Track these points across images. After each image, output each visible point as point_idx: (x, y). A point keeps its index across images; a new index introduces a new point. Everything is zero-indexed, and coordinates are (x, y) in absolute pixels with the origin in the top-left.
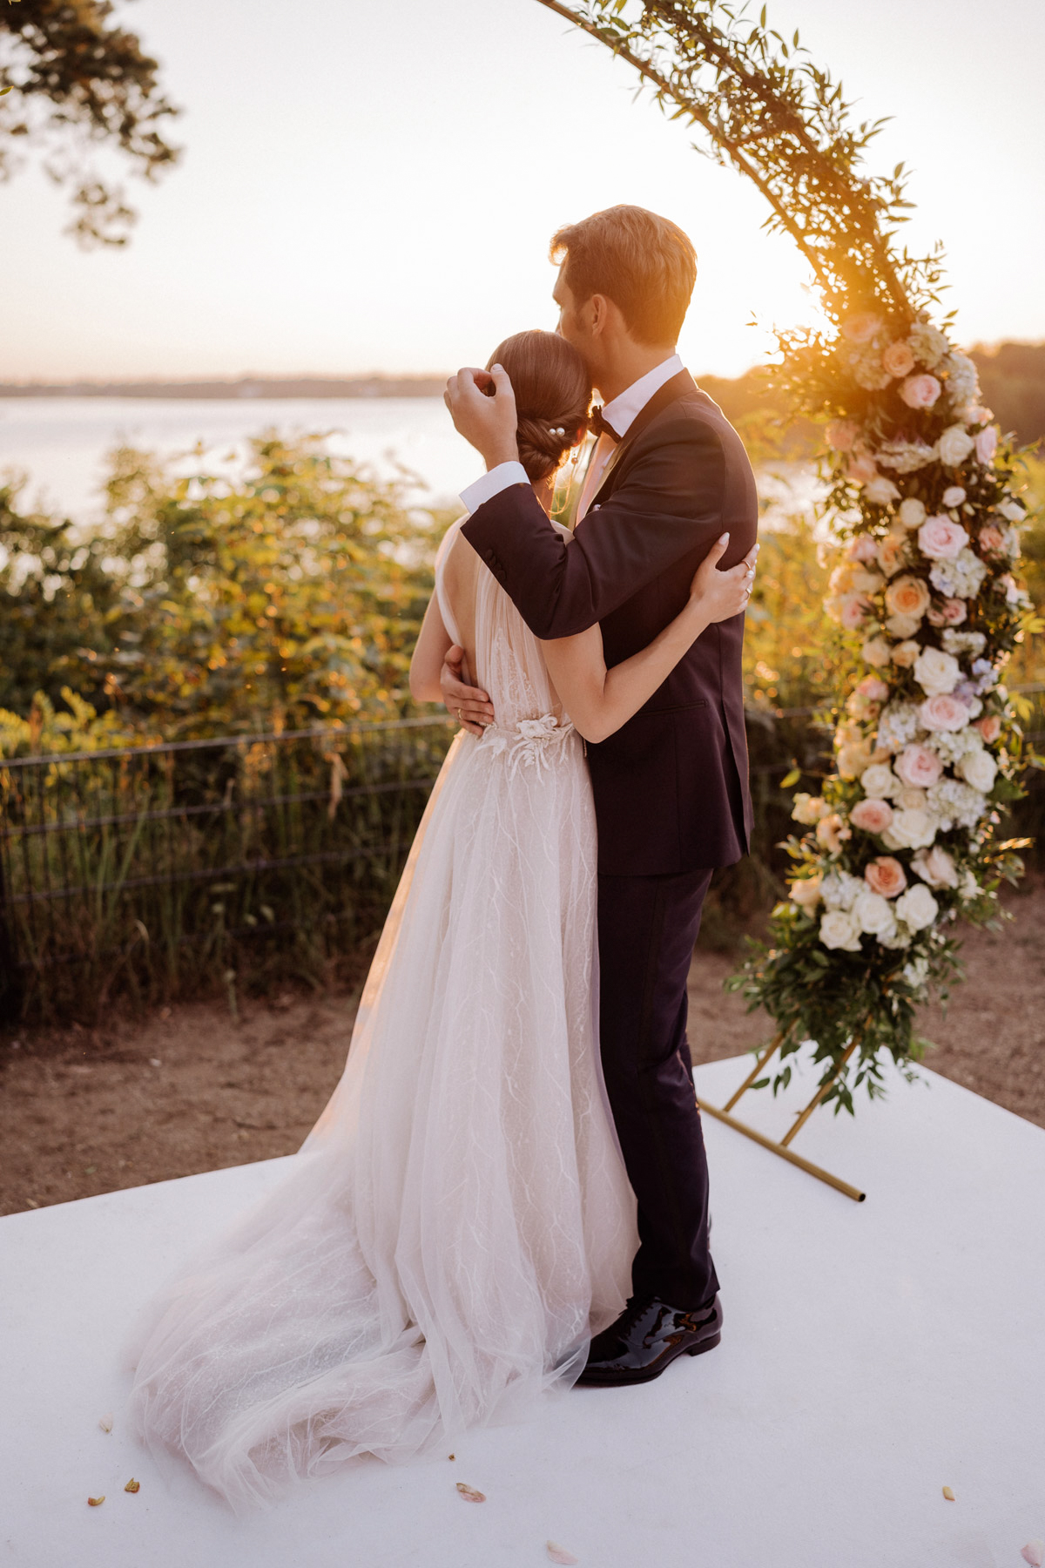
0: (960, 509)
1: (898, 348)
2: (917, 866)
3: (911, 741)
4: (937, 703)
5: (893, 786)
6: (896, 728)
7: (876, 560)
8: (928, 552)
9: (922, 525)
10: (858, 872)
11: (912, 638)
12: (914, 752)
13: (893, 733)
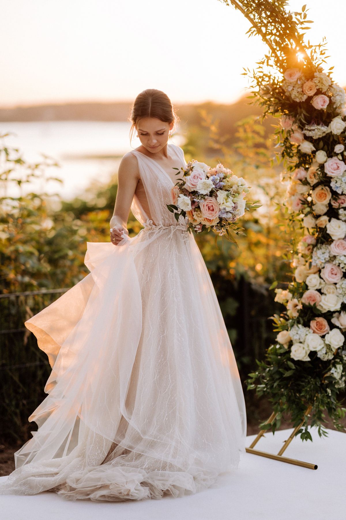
0: (342, 154)
1: (309, 84)
2: (334, 321)
3: (328, 262)
4: (338, 243)
5: (320, 283)
6: (320, 256)
7: (306, 178)
8: (329, 174)
9: (326, 162)
10: (307, 325)
11: (325, 214)
12: (329, 267)
13: (319, 258)
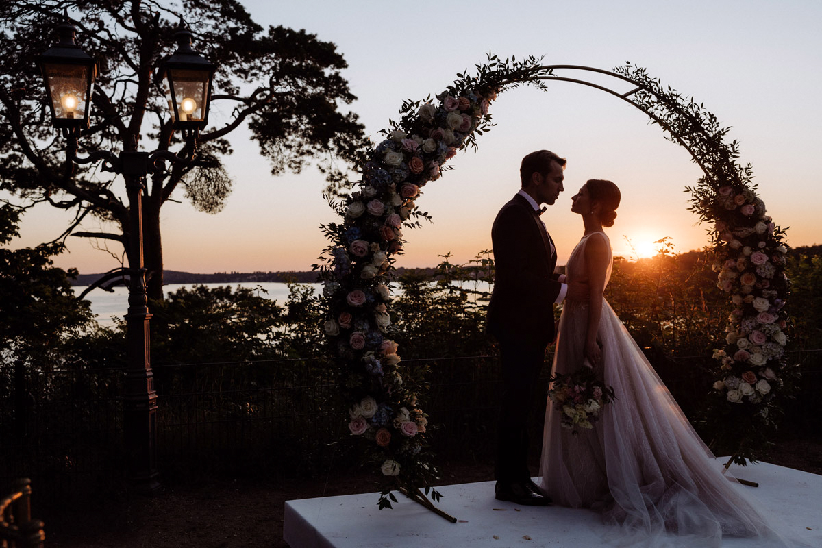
0: (764, 248)
1: (739, 196)
2: (760, 373)
3: (754, 329)
4: (763, 314)
5: (749, 345)
6: (748, 325)
7: (736, 267)
8: (755, 263)
9: (751, 254)
10: (739, 376)
11: (751, 294)
12: (756, 333)
13: (747, 326)
